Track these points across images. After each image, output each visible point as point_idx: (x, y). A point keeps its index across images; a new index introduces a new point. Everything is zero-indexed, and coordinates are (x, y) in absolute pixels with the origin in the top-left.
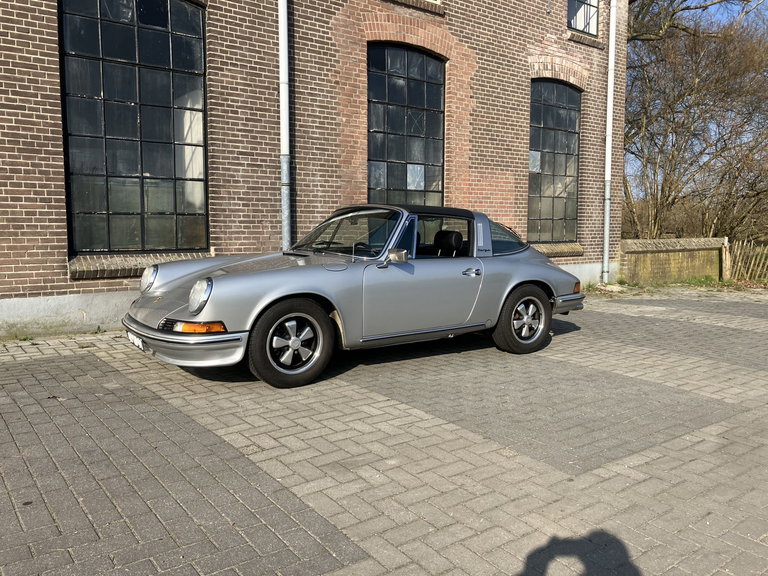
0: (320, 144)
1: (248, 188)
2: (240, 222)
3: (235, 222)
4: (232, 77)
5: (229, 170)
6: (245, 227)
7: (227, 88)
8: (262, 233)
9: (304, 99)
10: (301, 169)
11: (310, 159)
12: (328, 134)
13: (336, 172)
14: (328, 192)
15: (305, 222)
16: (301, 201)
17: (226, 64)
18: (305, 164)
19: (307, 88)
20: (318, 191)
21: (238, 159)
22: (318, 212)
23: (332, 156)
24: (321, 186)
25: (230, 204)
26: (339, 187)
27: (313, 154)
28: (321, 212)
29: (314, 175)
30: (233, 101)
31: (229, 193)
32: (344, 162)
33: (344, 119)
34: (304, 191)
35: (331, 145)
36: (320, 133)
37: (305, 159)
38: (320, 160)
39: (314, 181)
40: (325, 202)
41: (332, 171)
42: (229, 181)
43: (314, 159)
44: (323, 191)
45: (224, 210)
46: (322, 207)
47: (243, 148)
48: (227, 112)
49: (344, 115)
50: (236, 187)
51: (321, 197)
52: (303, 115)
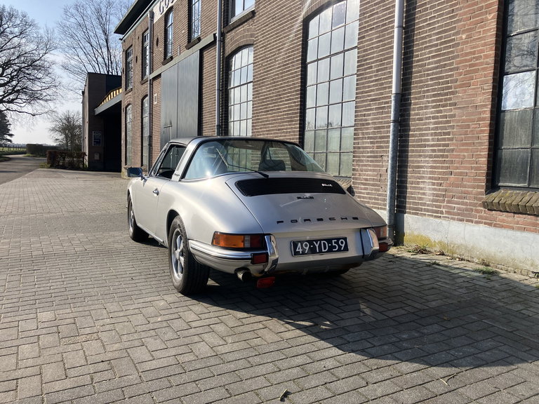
0: (436, 73)
1: (375, 128)
2: (368, 157)
3: (364, 157)
4: (371, 40)
5: (364, 115)
6: (372, 161)
7: (366, 50)
8: (383, 166)
9: (423, 32)
10: (415, 104)
11: (424, 92)
12: (445, 60)
13: (450, 99)
14: (441, 123)
15: (415, 156)
16: (413, 136)
17: (367, 31)
18: (419, 98)
19: (426, 20)
20: (429, 123)
21: (369, 105)
22: (428, 146)
23: (448, 82)
24: (433, 118)
25: (363, 143)
26: (454, 116)
27: (428, 86)
28: (432, 146)
29: (426, 107)
30: (370, 59)
31: (363, 134)
32: (461, 86)
33: (464, 36)
34: (417, 125)
35: (446, 71)
36: (436, 62)
37: (420, 92)
38: (434, 90)
39: (426, 113)
40: (436, 134)
41: (446, 100)
42: (363, 125)
43: (428, 91)
44: (435, 123)
45: (359, 148)
46: (433, 140)
47: (375, 95)
48: (366, 69)
49: (464, 32)
50: (367, 129)
51: (433, 129)
52: (422, 49)
